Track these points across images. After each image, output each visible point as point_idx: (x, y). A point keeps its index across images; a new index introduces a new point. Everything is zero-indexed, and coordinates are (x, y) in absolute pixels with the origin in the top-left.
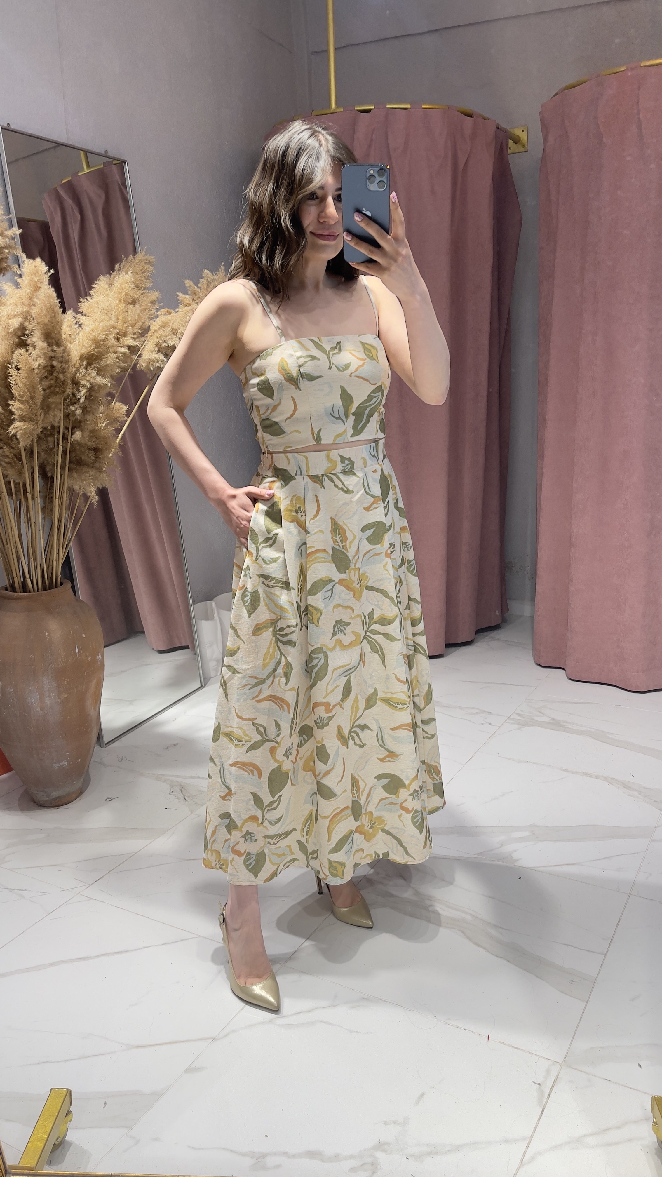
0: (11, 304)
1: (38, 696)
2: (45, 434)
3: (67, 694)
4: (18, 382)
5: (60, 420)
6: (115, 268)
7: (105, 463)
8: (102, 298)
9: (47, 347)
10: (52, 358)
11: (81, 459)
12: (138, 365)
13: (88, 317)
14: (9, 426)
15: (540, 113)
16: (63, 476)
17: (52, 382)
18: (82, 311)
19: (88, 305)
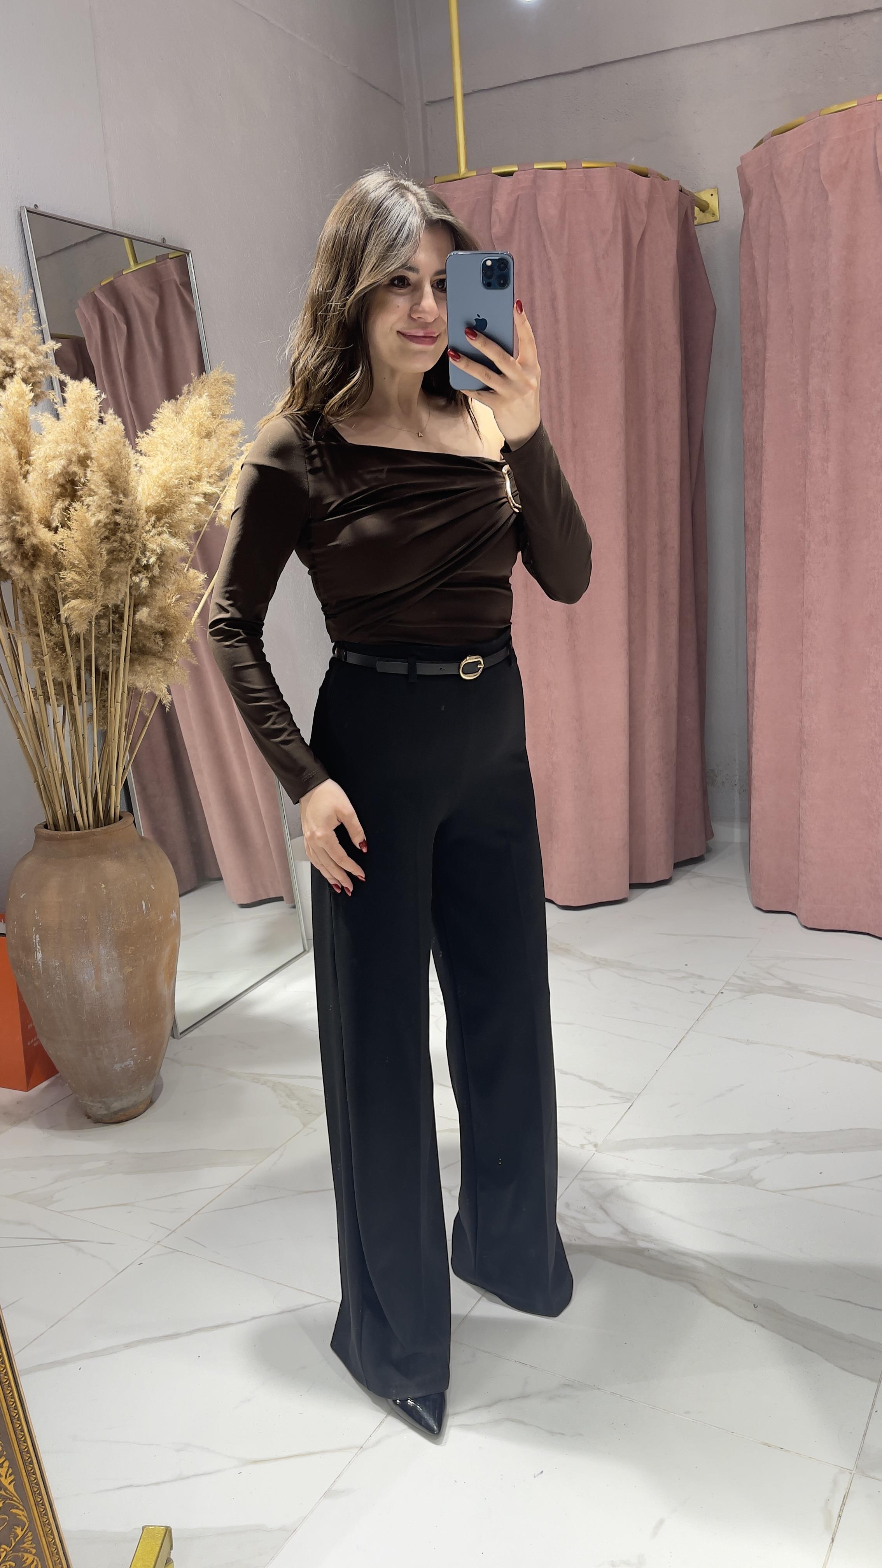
0: (49, 442)
1: (93, 972)
2: (105, 614)
3: (133, 968)
5: (125, 595)
6: (183, 391)
7: (176, 652)
8: (167, 431)
10: (115, 512)
11: (144, 646)
12: (217, 519)
13: (150, 456)
15: (738, 169)
17: (116, 544)
18: (141, 451)
19: (149, 441)
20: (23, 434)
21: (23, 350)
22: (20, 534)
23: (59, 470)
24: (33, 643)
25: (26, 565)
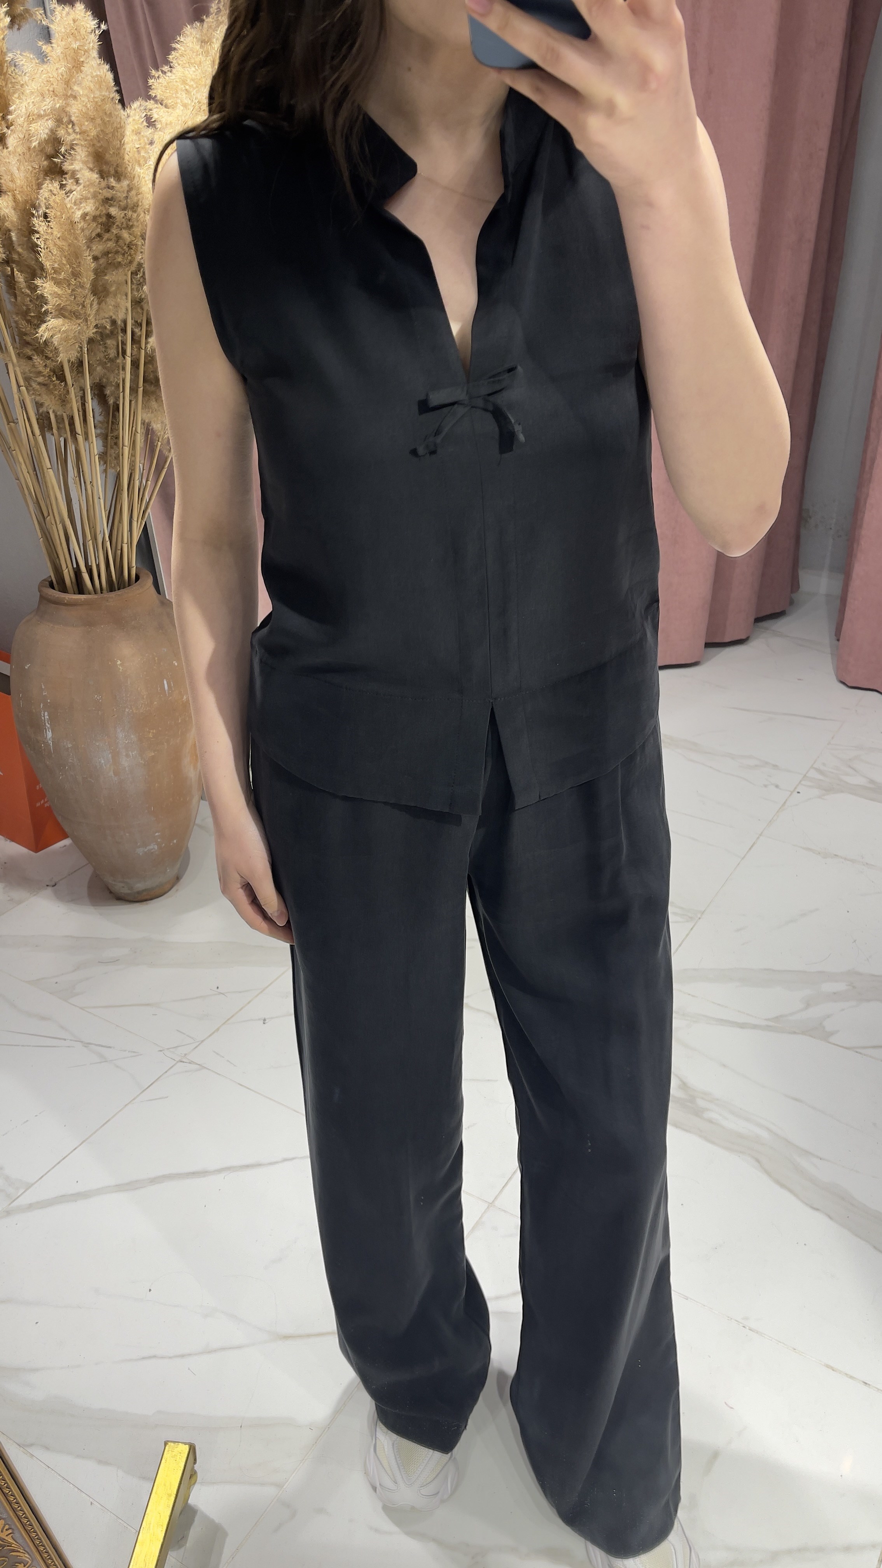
0: (32, 92)
1: (110, 755)
2: (101, 332)
3: (154, 752)
4: (50, 244)
5: (126, 314)
6: (211, 10)
8: (191, 73)
9: (98, 180)
10: (107, 201)
13: (166, 107)
14: (38, 326)
16: (133, 402)
17: (111, 244)
18: (155, 96)
19: (166, 84)
23: (45, 135)
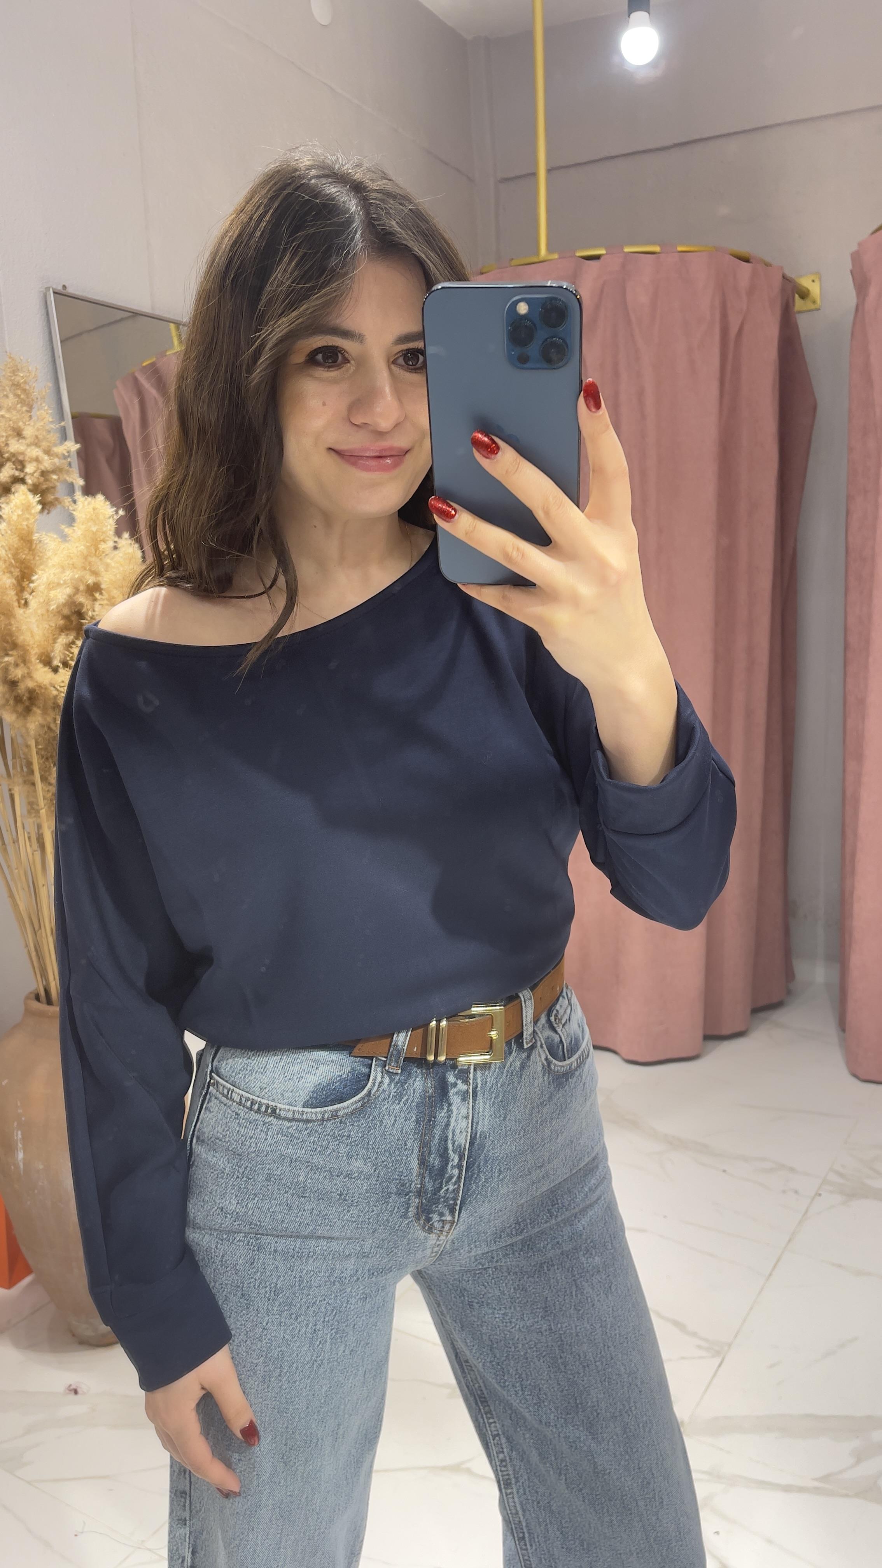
15: (852, 257)
20: (26, 552)
21: (34, 452)
22: (13, 676)
23: (62, 601)
24: (28, 792)
25: (20, 711)
